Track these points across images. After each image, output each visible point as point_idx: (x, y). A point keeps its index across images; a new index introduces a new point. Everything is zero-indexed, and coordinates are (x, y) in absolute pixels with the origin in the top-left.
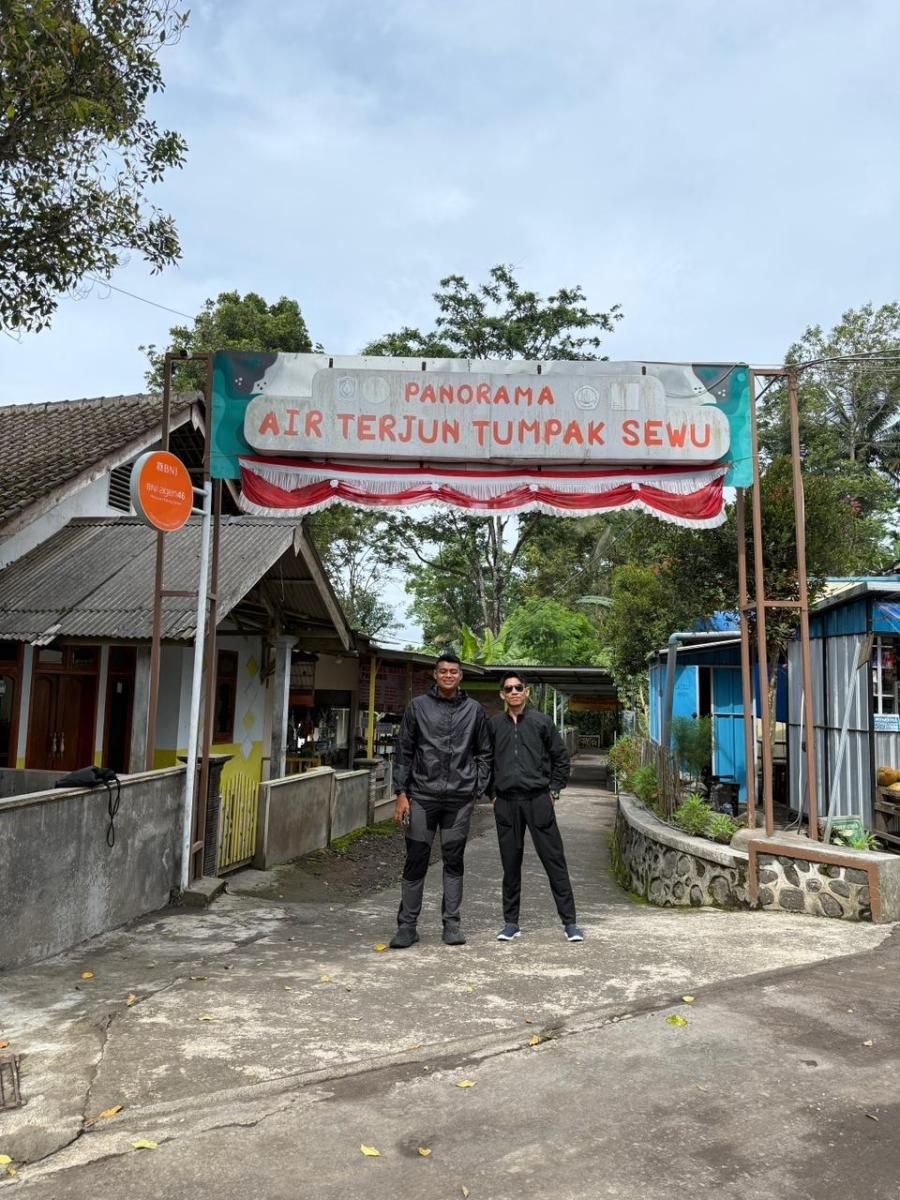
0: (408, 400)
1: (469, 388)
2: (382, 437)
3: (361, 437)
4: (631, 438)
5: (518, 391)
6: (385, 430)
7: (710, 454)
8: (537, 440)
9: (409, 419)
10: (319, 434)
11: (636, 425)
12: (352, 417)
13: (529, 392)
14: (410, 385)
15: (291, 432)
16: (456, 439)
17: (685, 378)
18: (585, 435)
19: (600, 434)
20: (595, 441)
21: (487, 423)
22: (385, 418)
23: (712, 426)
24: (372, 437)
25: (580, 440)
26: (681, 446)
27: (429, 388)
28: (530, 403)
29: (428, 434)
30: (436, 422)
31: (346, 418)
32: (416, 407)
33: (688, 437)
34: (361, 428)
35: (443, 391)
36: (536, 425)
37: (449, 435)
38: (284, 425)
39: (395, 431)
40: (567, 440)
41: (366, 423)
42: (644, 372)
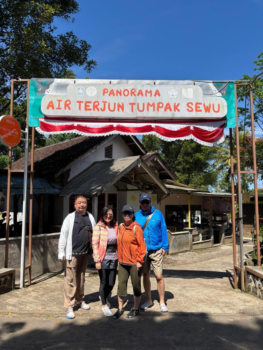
0: (104, 95)
1: (127, 90)
2: (94, 110)
3: (86, 109)
4: (190, 109)
5: (147, 91)
6: (95, 107)
7: (220, 115)
8: (154, 110)
9: (105, 102)
10: (69, 109)
11: (192, 104)
12: (82, 102)
13: (151, 92)
14: (105, 89)
15: (59, 108)
16: (123, 110)
17: (210, 87)
18: (172, 108)
19: (178, 108)
20: (176, 110)
21: (134, 104)
22: (95, 102)
23: (220, 105)
24: (90, 110)
25: (171, 110)
26: (209, 112)
27: (112, 90)
28: (151, 96)
29: (112, 108)
30: (115, 104)
31: (80, 102)
32: (107, 98)
33: (211, 109)
34: (86, 106)
35: (117, 92)
36: (153, 104)
37: (120, 108)
38: (56, 105)
39: (99, 107)
40: (165, 110)
41: (88, 104)
42: (194, 84)
